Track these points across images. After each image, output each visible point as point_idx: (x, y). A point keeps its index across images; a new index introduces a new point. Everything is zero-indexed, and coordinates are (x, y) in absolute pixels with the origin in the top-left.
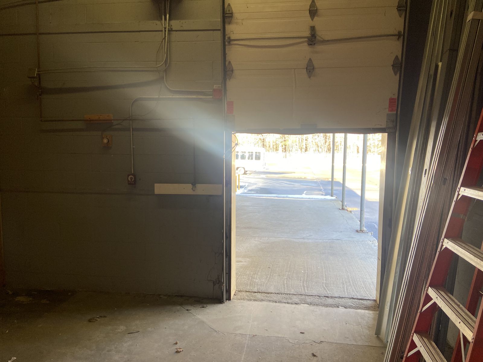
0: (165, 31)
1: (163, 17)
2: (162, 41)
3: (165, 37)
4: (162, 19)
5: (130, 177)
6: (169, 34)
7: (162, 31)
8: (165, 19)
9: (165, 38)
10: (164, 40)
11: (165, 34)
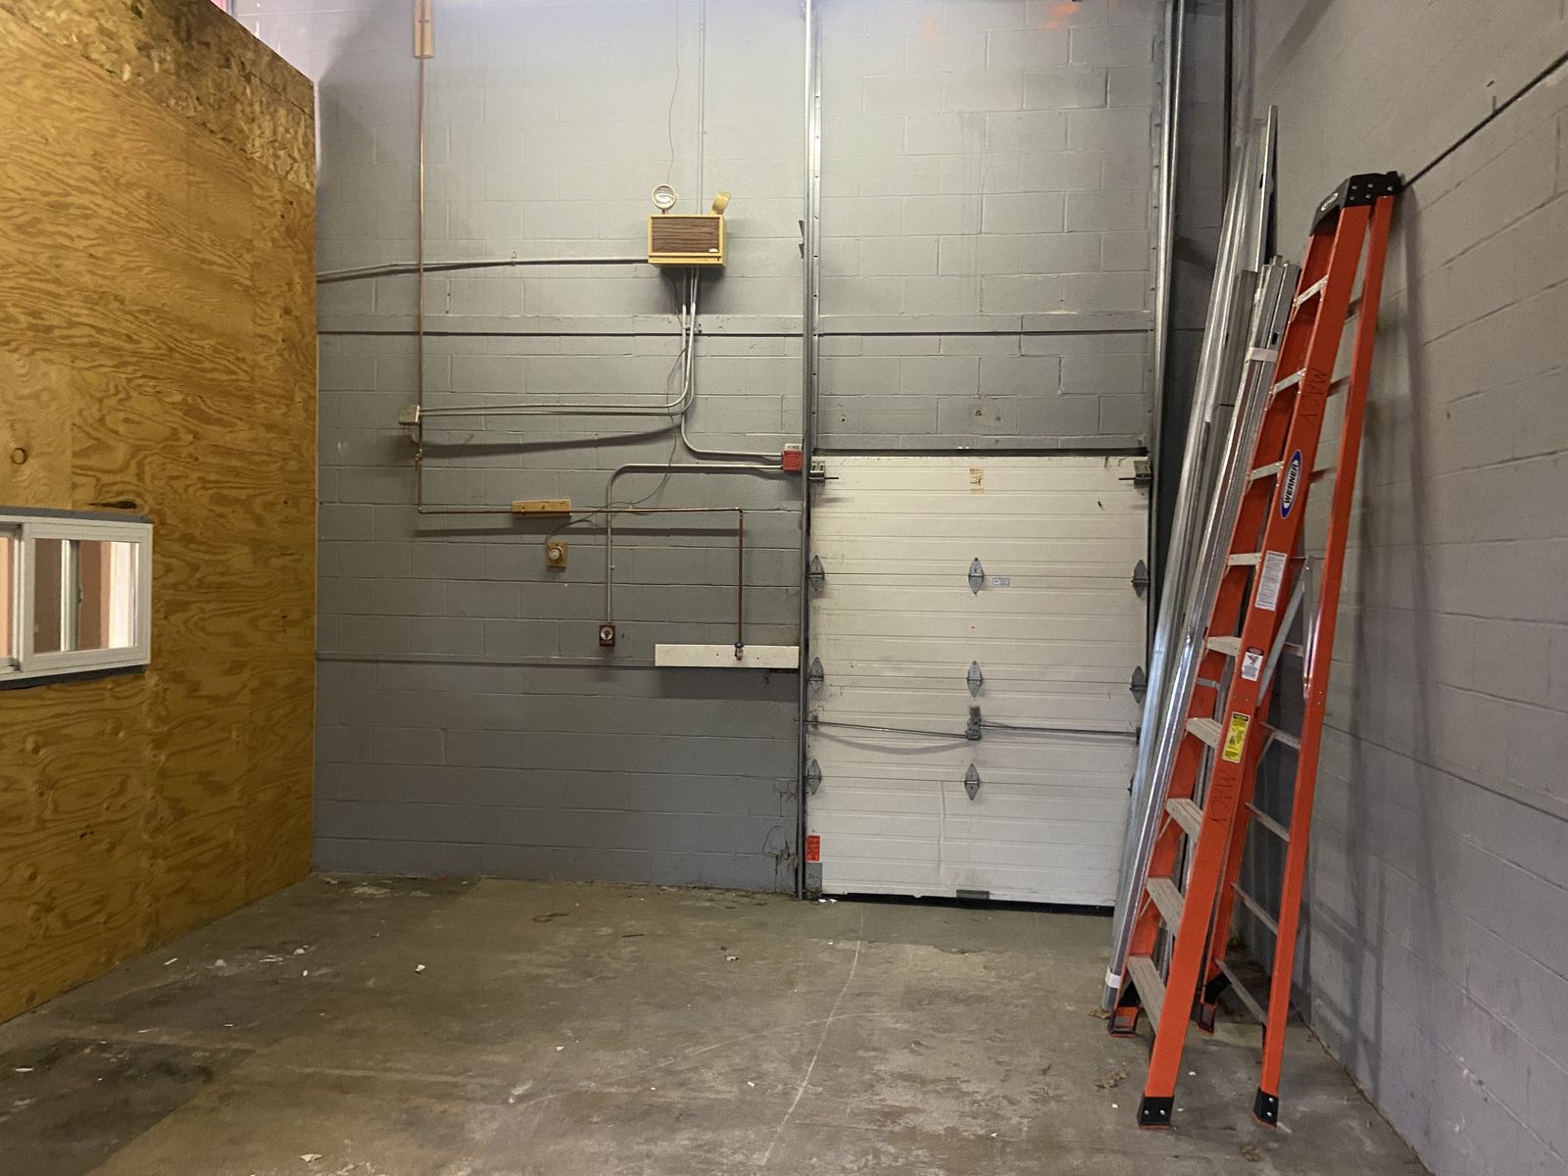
0: (688, 335)
1: (684, 308)
2: (680, 356)
3: (687, 346)
4: (681, 312)
5: (604, 630)
6: (695, 341)
7: (681, 335)
8: (688, 312)
9: (686, 350)
10: (684, 354)
11: (687, 342)
